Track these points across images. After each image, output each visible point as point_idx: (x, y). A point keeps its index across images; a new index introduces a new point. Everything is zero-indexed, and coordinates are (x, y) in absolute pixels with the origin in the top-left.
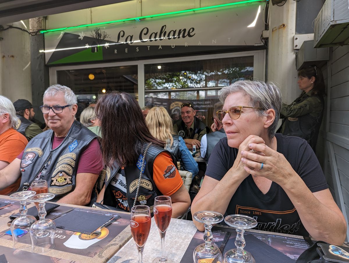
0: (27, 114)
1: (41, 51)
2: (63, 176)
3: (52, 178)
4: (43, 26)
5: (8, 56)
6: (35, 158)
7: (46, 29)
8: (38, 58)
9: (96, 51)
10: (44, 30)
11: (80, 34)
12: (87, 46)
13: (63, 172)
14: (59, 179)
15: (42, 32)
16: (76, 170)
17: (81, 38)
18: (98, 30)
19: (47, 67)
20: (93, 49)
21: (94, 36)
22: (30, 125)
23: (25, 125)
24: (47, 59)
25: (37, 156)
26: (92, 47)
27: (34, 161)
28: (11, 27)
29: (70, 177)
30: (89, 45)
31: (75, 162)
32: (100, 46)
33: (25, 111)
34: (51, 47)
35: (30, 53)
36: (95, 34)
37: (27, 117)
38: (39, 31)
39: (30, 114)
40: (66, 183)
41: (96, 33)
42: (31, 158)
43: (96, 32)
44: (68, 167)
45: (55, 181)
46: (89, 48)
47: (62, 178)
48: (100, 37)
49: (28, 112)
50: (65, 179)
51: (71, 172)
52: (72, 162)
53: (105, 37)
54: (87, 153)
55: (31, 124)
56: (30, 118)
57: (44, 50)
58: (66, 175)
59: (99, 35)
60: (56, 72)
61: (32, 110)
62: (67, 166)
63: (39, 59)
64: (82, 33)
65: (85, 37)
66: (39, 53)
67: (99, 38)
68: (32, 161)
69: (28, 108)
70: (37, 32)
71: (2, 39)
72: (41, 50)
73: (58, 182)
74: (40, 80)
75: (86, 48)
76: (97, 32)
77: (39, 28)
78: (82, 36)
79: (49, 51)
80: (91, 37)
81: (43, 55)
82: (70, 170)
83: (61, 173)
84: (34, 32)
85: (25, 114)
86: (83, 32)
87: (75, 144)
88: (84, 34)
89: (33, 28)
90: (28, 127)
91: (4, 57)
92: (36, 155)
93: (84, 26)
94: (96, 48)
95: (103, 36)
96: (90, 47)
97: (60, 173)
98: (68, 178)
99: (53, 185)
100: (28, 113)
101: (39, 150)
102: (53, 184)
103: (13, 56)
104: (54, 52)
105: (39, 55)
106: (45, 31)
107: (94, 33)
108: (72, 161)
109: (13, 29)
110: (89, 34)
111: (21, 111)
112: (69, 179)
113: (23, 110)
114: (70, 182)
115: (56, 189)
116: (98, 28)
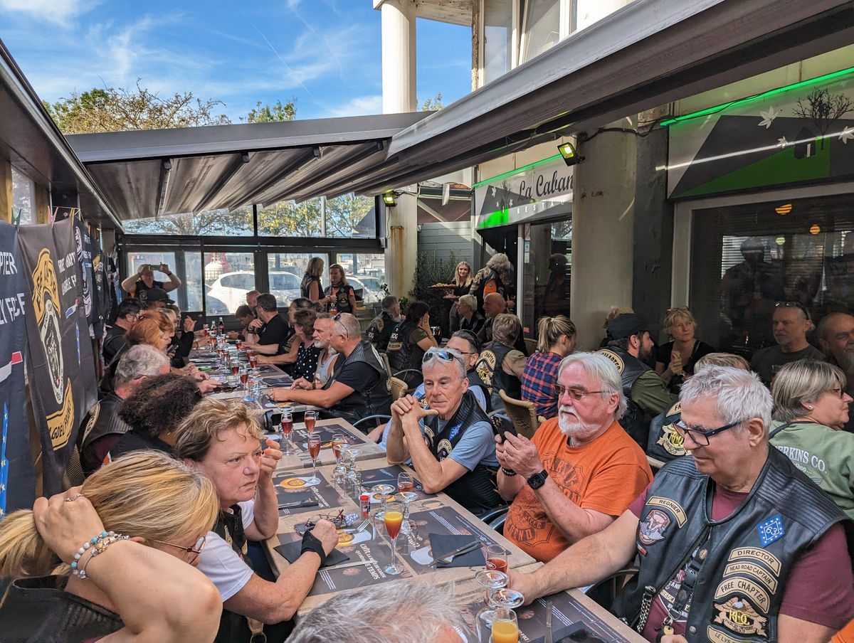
0: (635, 345)
1: (658, 169)
2: (744, 609)
3: (714, 602)
4: (668, 109)
5: (592, 193)
6: (670, 530)
7: (675, 115)
8: (650, 185)
9: (808, 155)
10: (669, 117)
11: (763, 114)
12: (783, 144)
13: (743, 600)
14: (734, 614)
15: (664, 124)
16: (778, 602)
17: (767, 123)
18: (821, 96)
19: (670, 204)
20: (800, 150)
21: (807, 113)
22: (641, 375)
23: (633, 372)
24: (673, 183)
25: (673, 525)
26: (796, 145)
27: (667, 535)
28: (601, 130)
29: (764, 620)
30: (788, 140)
31: (777, 582)
32: (823, 139)
33: (630, 338)
34: (682, 156)
35: (635, 178)
36: (810, 107)
37: (633, 352)
38: (657, 121)
39: (641, 346)
40: (752, 631)
41: (813, 104)
42: (660, 525)
43: (813, 101)
44: (759, 590)
45: (722, 616)
46: (787, 147)
47: (741, 614)
48: (827, 113)
49: (637, 341)
50: (751, 621)
51: (765, 606)
52: (770, 582)
53: (842, 110)
54: (810, 561)
55: (644, 373)
56: (640, 354)
57: (667, 165)
58: (752, 610)
59: (823, 108)
60: (690, 212)
61: (646, 335)
62: (757, 588)
63: (654, 186)
64: (771, 109)
65: (777, 121)
66: (656, 172)
67: (821, 116)
68: (662, 535)
69: (636, 334)
70: (653, 125)
71: (584, 158)
72: (660, 165)
73: (732, 620)
74: (653, 235)
75: (780, 149)
76: (816, 100)
77: (658, 116)
78: (768, 117)
79: (678, 166)
80: (797, 116)
81: (664, 177)
82: (762, 600)
83: (740, 600)
84: (646, 126)
85: (630, 346)
86: (773, 107)
87: (774, 526)
88: (775, 112)
89: (643, 118)
90: (638, 378)
91: (583, 196)
92: (671, 522)
93: (779, 90)
94: (809, 146)
95: (836, 109)
96: (792, 143)
97: (736, 599)
98: (759, 620)
99: (717, 624)
100: (637, 344)
101: (678, 511)
102: (718, 620)
103: (601, 193)
104: (691, 167)
105: (655, 176)
106: (672, 121)
107: (807, 105)
108: (768, 576)
109: (604, 133)
110: (790, 112)
111: (622, 339)
112: (761, 623)
113: (626, 337)
114: (762, 633)
115: (727, 638)
116: (822, 89)
